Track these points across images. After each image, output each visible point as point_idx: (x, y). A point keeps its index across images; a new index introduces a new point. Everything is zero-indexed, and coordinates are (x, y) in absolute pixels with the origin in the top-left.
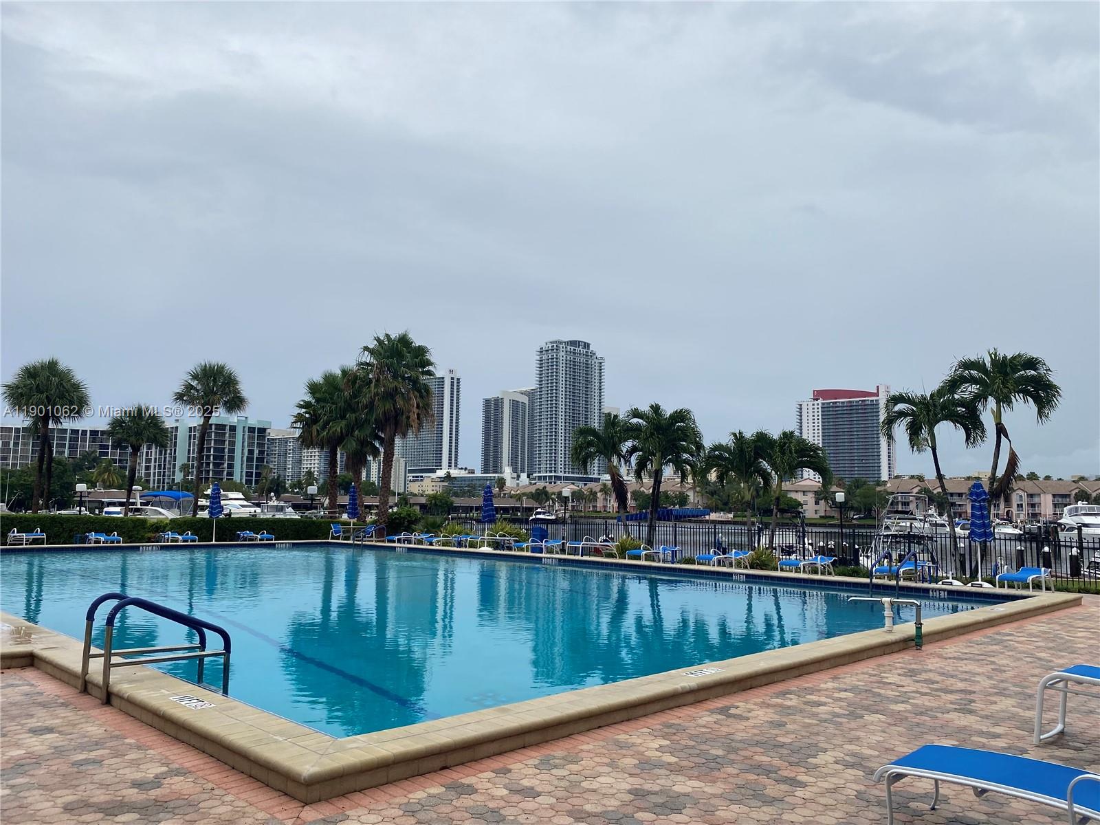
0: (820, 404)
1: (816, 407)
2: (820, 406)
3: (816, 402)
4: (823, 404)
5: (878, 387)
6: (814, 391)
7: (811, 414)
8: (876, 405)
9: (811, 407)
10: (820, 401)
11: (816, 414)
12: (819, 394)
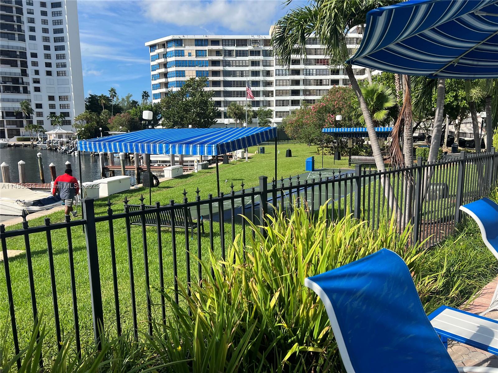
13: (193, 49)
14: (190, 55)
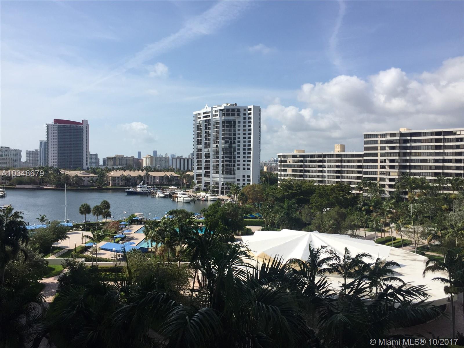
0: (57, 126)
1: (55, 127)
2: (57, 127)
3: (55, 124)
4: (58, 126)
5: (83, 121)
6: (54, 119)
7: (53, 130)
8: (82, 128)
9: (53, 126)
10: (57, 124)
11: (55, 130)
12: (56, 121)
13: (291, 159)
14: (289, 162)
